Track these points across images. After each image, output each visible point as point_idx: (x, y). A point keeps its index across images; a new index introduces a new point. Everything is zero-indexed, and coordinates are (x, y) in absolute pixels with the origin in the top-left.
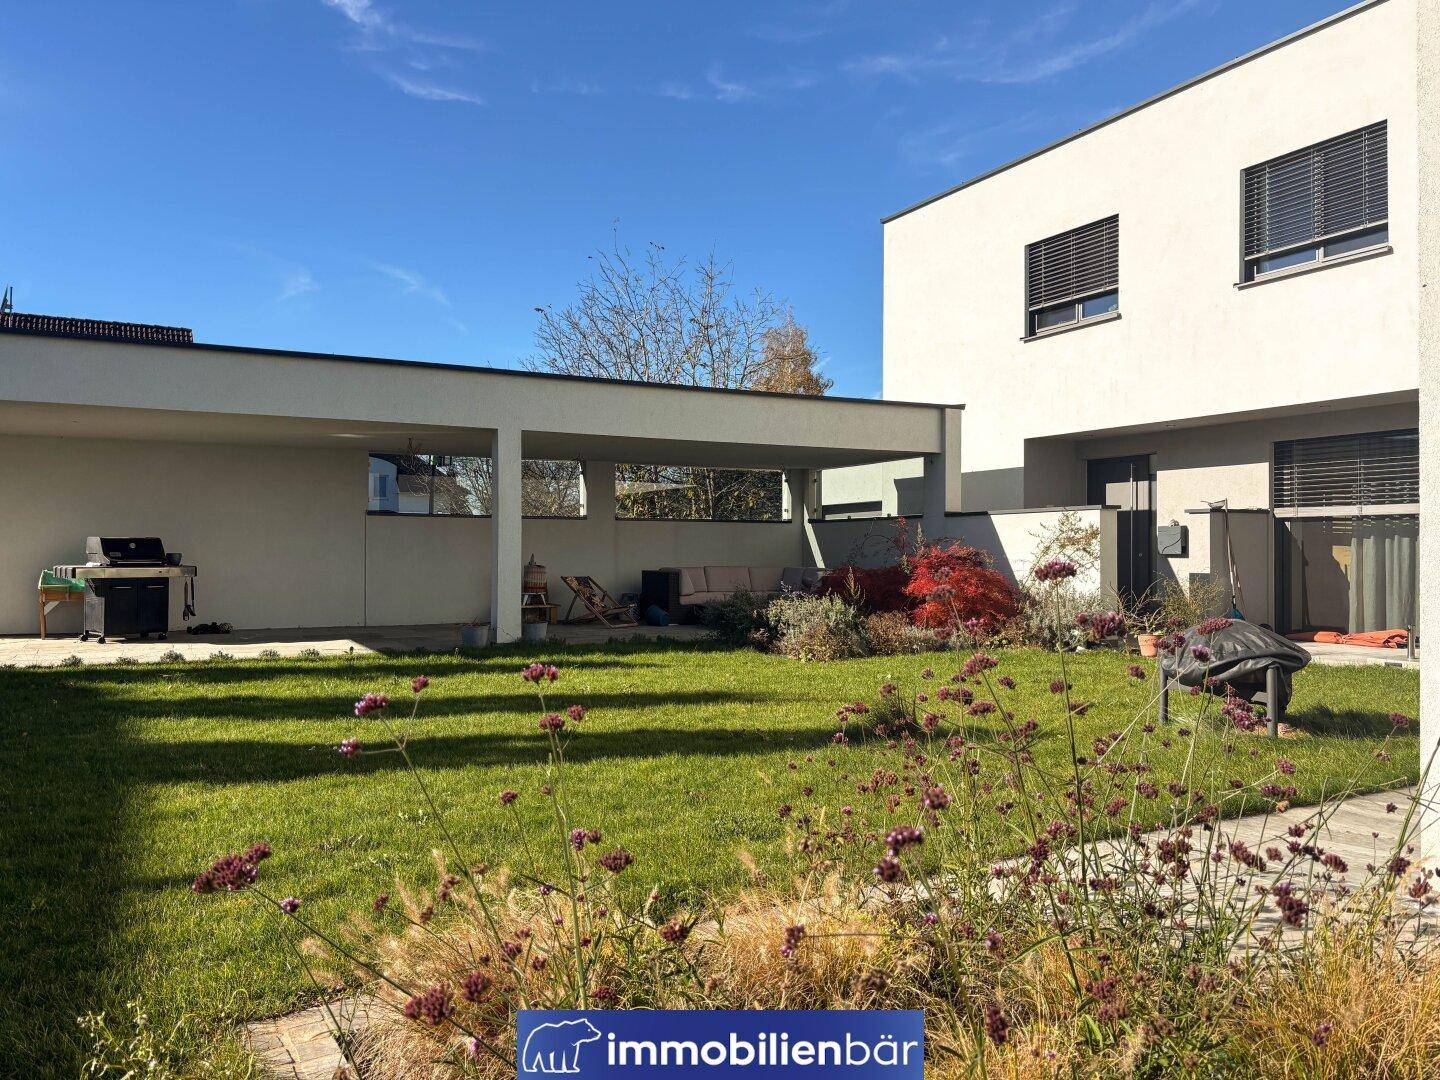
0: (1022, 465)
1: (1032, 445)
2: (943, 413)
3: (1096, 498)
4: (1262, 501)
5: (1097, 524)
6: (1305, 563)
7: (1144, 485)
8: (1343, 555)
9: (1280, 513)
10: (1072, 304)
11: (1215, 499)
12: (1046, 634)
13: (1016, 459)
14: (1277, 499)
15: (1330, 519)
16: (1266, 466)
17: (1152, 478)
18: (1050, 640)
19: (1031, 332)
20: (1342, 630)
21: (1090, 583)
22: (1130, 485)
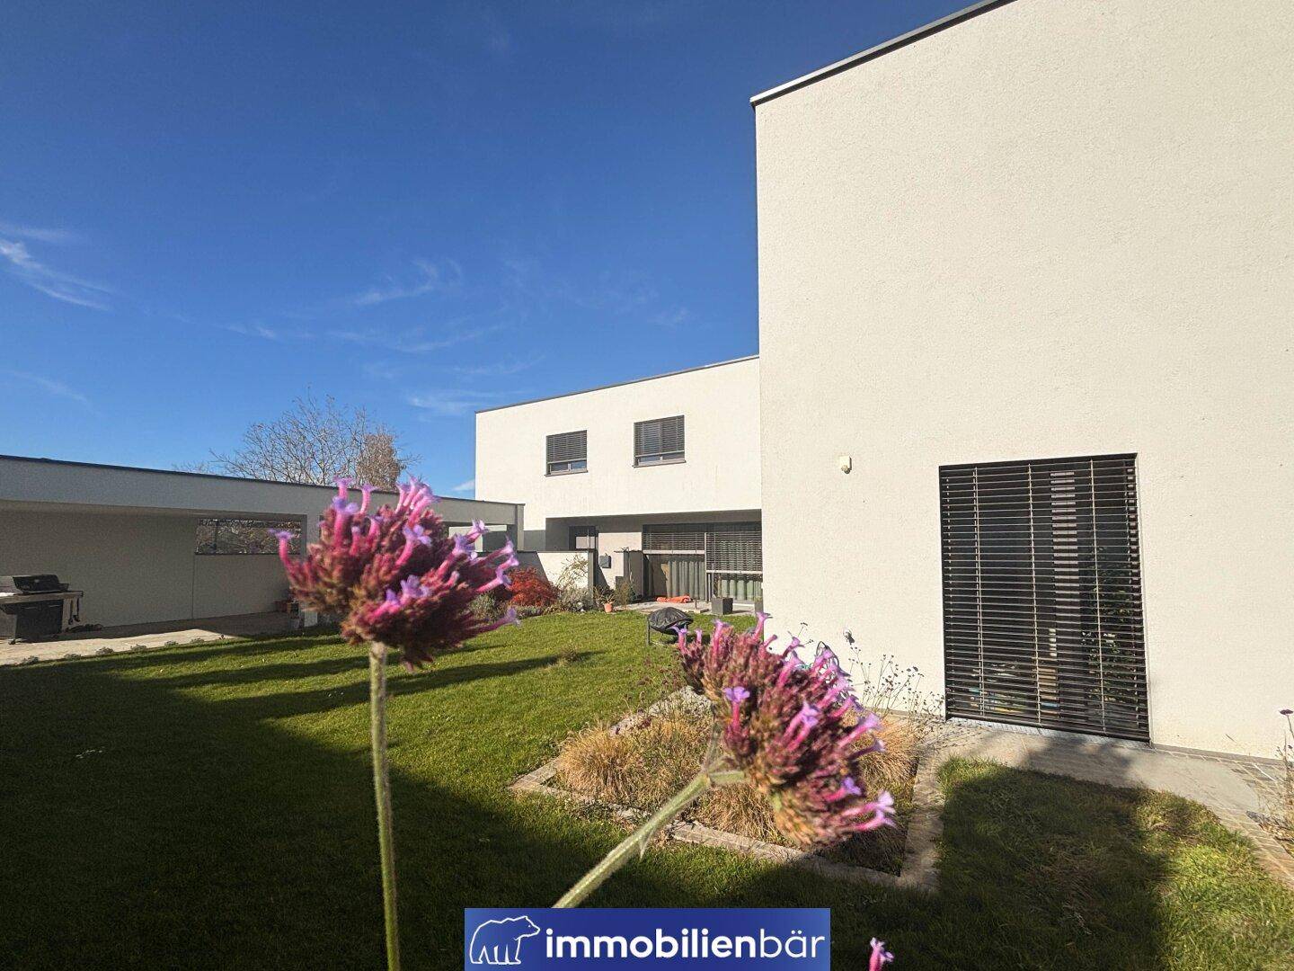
0: (544, 528)
1: (549, 520)
2: (517, 508)
3: (572, 547)
4: (639, 548)
5: (586, 559)
6: (653, 570)
7: (593, 538)
8: (665, 568)
9: (645, 552)
10: (567, 463)
11: (624, 546)
12: (569, 605)
13: (542, 526)
14: (644, 548)
15: (660, 555)
16: (640, 534)
17: (596, 536)
18: (571, 608)
19: (548, 474)
20: (665, 596)
21: (583, 583)
22: (588, 538)
